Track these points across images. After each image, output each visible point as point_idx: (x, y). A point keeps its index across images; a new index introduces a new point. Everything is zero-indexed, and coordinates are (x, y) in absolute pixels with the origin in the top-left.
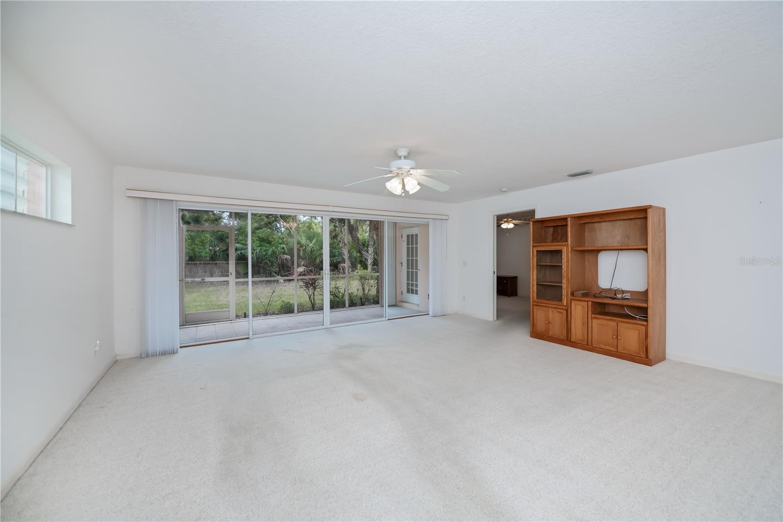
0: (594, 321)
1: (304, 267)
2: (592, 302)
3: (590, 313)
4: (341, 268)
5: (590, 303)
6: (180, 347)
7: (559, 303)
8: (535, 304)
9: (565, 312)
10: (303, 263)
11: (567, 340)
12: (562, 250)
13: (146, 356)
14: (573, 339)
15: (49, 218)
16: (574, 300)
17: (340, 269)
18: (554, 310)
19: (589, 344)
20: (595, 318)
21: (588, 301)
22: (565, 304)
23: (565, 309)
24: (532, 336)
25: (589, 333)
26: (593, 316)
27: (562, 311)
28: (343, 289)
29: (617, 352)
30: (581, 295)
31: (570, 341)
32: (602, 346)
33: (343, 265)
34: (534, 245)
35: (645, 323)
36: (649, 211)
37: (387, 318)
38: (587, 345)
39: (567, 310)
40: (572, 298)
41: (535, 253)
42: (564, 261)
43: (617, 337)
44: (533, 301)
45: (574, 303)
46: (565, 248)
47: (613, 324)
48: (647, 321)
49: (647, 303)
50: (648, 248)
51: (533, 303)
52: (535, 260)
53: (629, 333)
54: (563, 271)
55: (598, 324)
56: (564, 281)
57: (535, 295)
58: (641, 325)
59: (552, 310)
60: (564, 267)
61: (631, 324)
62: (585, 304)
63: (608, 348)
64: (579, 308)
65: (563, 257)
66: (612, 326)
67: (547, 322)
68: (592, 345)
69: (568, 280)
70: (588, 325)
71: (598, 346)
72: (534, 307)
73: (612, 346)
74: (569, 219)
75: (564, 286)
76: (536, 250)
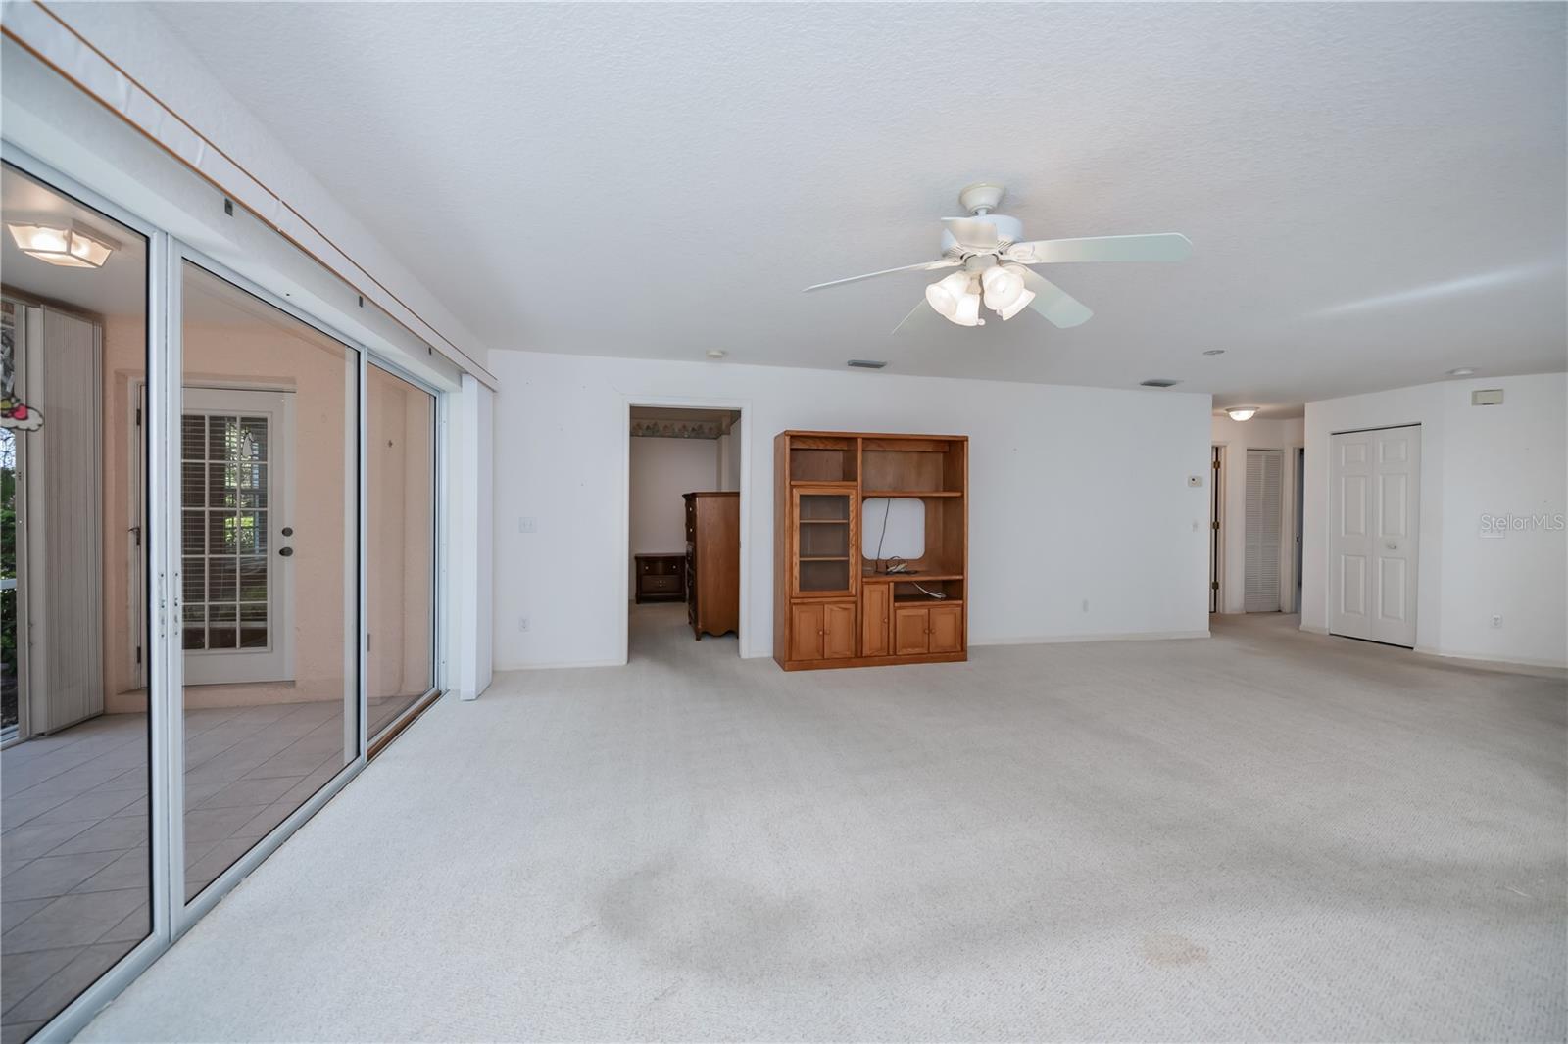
2: (894, 583)
3: (892, 600)
5: (892, 584)
7: (844, 592)
8: (796, 601)
11: (856, 656)
12: (848, 496)
16: (868, 583)
18: (834, 608)
20: (900, 608)
21: (888, 583)
22: (853, 593)
23: (853, 603)
24: (791, 669)
25: (891, 634)
26: (896, 604)
27: (847, 606)
29: (929, 653)
31: (862, 657)
34: (794, 483)
36: (966, 443)
38: (890, 655)
39: (856, 603)
40: (865, 580)
41: (797, 500)
42: (852, 515)
43: (929, 630)
44: (791, 598)
45: (867, 589)
46: (854, 492)
47: (924, 612)
48: (962, 598)
49: (962, 574)
50: (963, 496)
51: (793, 601)
52: (796, 512)
53: (943, 620)
54: (851, 534)
55: (905, 616)
56: (852, 552)
57: (796, 583)
58: (958, 605)
59: (830, 607)
60: (852, 526)
61: (947, 606)
62: (884, 587)
63: (917, 651)
64: (876, 597)
65: (851, 509)
66: (922, 616)
67: (822, 633)
68: (895, 653)
69: (858, 549)
70: (888, 622)
71: (905, 652)
72: (794, 607)
73: (923, 647)
74: (860, 441)
75: (852, 561)
76: (796, 493)
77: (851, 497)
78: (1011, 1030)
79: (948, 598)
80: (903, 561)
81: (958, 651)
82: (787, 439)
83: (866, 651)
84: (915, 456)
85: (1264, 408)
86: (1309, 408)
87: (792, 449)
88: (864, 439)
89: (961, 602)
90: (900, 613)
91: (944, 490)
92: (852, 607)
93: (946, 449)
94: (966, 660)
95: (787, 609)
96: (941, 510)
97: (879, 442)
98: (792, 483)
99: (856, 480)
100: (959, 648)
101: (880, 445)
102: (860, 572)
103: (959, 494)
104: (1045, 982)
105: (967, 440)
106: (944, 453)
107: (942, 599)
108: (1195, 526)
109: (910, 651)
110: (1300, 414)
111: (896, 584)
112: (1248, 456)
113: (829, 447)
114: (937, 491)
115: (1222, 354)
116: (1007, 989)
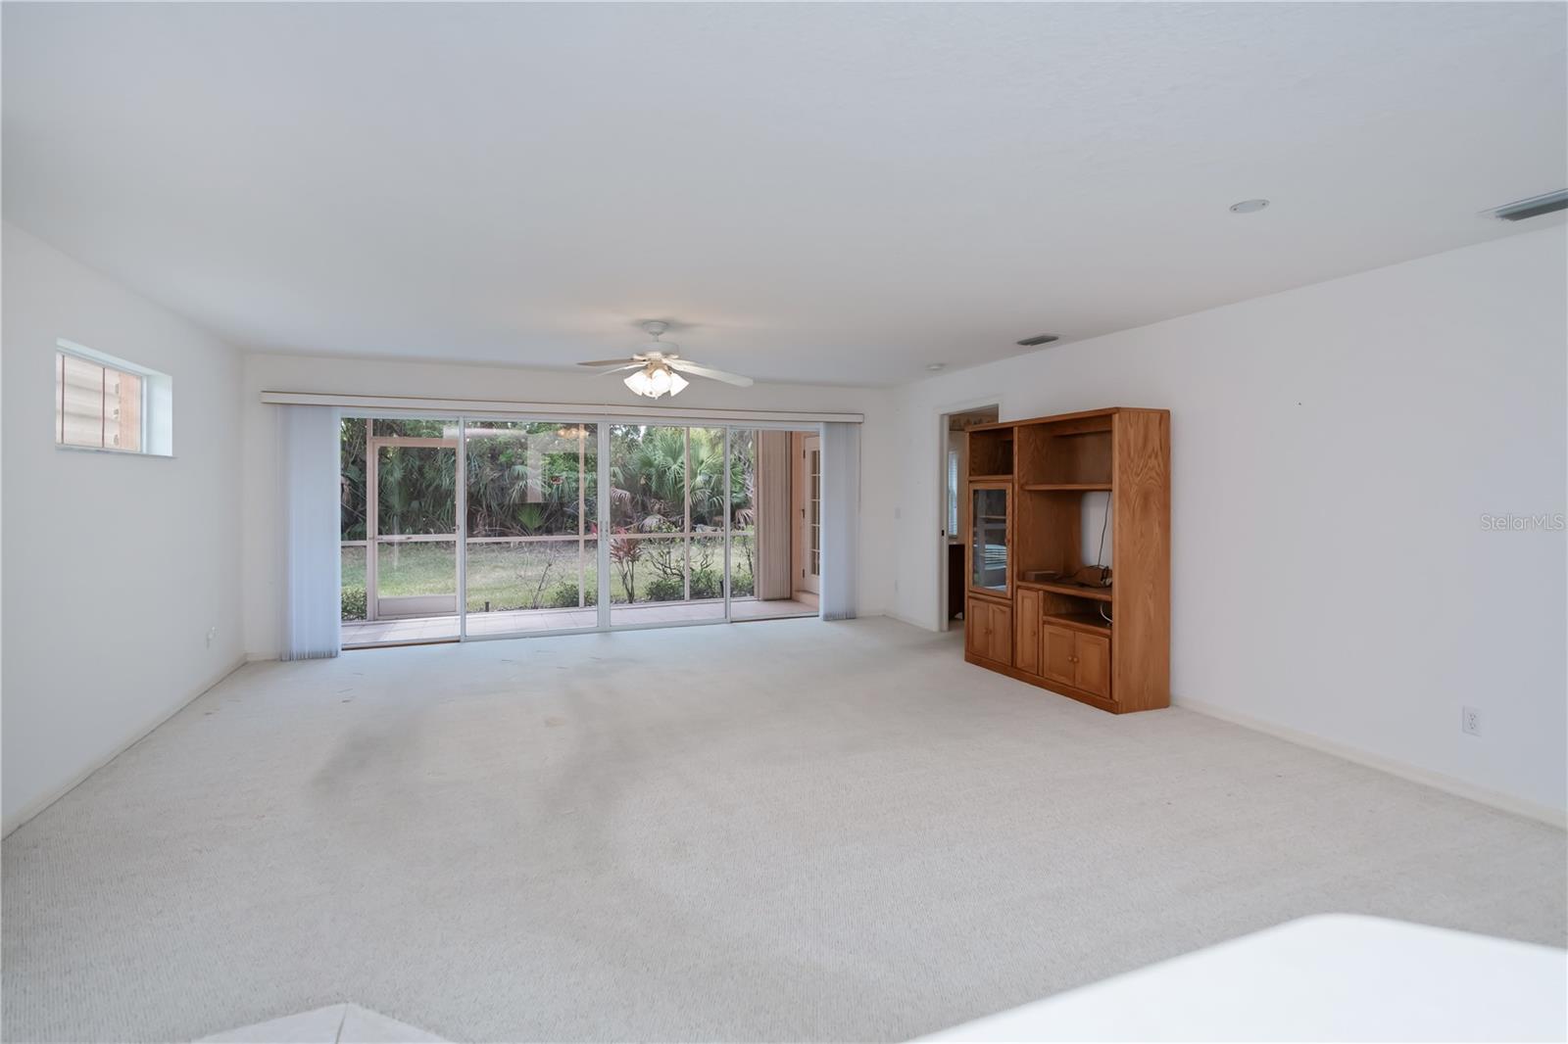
0: (1048, 629)
1: (659, 516)
2: (1046, 592)
3: (1041, 612)
4: (742, 520)
5: (1041, 593)
6: (343, 650)
7: (1003, 593)
8: (971, 594)
9: (1008, 610)
10: (657, 507)
11: (1012, 665)
13: (286, 658)
14: (1020, 664)
15: (145, 451)
16: (1022, 587)
17: (739, 522)
18: (996, 609)
19: (1040, 673)
20: (1050, 623)
21: (1038, 591)
24: (968, 659)
26: (1045, 618)
28: (699, 564)
29: (1076, 688)
30: (1033, 578)
31: (1016, 668)
32: (1055, 676)
33: (744, 512)
34: (972, 478)
35: (1108, 632)
36: (1116, 417)
37: (729, 620)
38: (1037, 677)
39: (1011, 608)
40: (1018, 583)
41: (971, 495)
42: (1008, 511)
43: (1075, 658)
44: (968, 590)
46: (1010, 486)
47: (1070, 633)
50: (1113, 489)
51: (969, 594)
52: (971, 508)
53: (1090, 650)
54: (1008, 532)
55: (1052, 633)
56: (1009, 550)
59: (993, 605)
60: (1008, 523)
61: (1093, 632)
62: (1034, 595)
63: (1063, 679)
64: (1028, 605)
65: (1007, 504)
66: (1068, 638)
67: (987, 631)
68: (1043, 674)
69: (1013, 548)
70: (1038, 636)
71: (1051, 676)
72: (970, 600)
73: (1068, 677)
74: (1016, 430)
75: (1009, 560)
76: (971, 490)
77: (1008, 491)
81: (1104, 695)
82: (968, 436)
98: (969, 479)
99: (1013, 473)
100: (1105, 692)
102: (1015, 575)
109: (1057, 677)
111: (1044, 592)
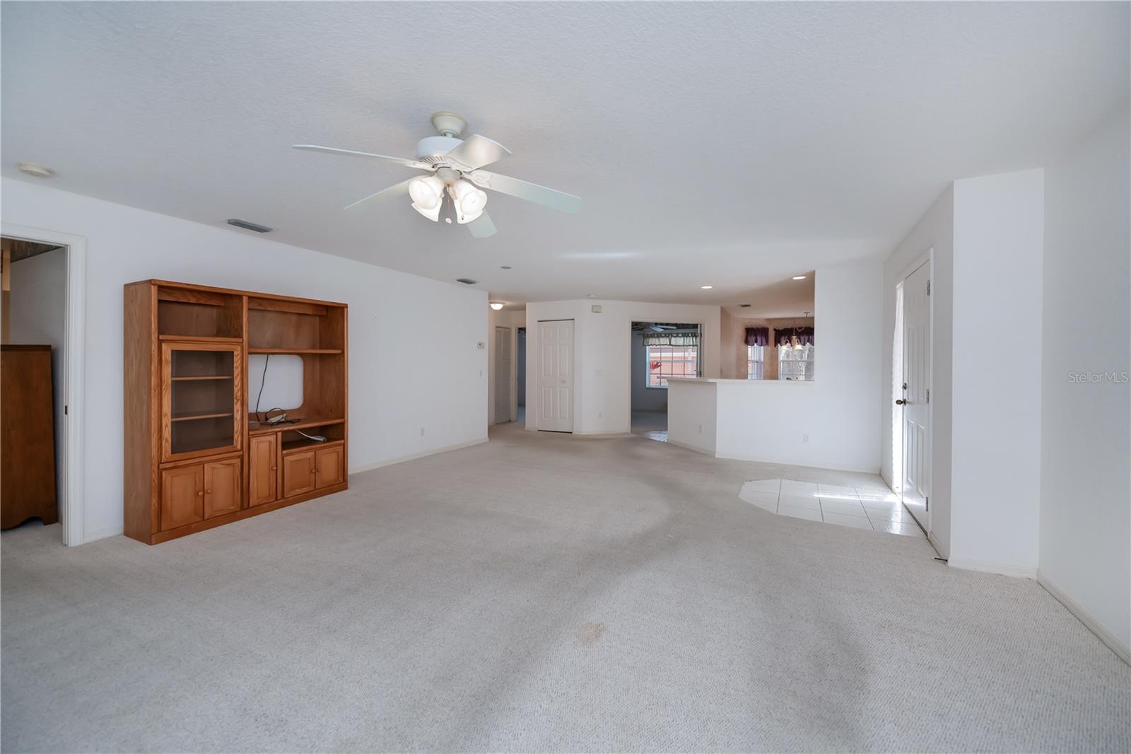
3: (280, 448)
5: (280, 434)
7: (229, 448)
8: (167, 466)
9: (236, 461)
11: (242, 508)
12: (233, 352)
14: (253, 503)
16: (254, 435)
18: (217, 465)
19: (280, 496)
20: (289, 454)
22: (239, 447)
23: (238, 457)
24: (159, 540)
25: (280, 480)
26: (284, 452)
27: (231, 461)
29: (316, 489)
31: (249, 508)
36: (346, 310)
38: (279, 499)
39: (242, 457)
40: (251, 433)
41: (167, 355)
42: (237, 372)
43: (316, 469)
44: (160, 462)
45: (254, 441)
46: (239, 348)
47: (310, 455)
48: (343, 439)
49: (343, 417)
50: (343, 353)
51: (162, 466)
52: (167, 370)
53: (328, 459)
54: (236, 389)
55: (292, 462)
56: (237, 407)
57: (167, 446)
58: (339, 445)
59: (213, 465)
60: (237, 382)
61: (330, 447)
62: (272, 438)
63: (305, 490)
64: (263, 446)
65: (235, 365)
66: (309, 458)
67: (201, 493)
68: (283, 497)
69: (244, 404)
70: (277, 470)
71: (293, 493)
72: (164, 473)
73: (309, 485)
74: (245, 299)
75: (237, 416)
76: (167, 350)
77: (235, 353)
78: (554, 740)
79: (329, 440)
80: (282, 412)
81: (340, 482)
82: (154, 289)
83: (253, 501)
84: (294, 318)
85: (508, 303)
86: (528, 305)
87: (160, 301)
88: (250, 298)
89: (342, 441)
90: (288, 459)
91: (321, 348)
92: (238, 461)
93: (325, 313)
94: (346, 489)
95: (155, 476)
96: (318, 366)
97: (260, 301)
98: (161, 337)
99: (241, 337)
100: (341, 479)
101: (260, 305)
102: (246, 427)
103: (339, 352)
104: (550, 695)
105: (347, 307)
106: (320, 316)
107: (324, 442)
108: (481, 373)
109: (298, 491)
110: (523, 308)
111: (284, 432)
112: (497, 331)
113: (202, 302)
114: (314, 348)
115: (509, 270)
116: (534, 715)
